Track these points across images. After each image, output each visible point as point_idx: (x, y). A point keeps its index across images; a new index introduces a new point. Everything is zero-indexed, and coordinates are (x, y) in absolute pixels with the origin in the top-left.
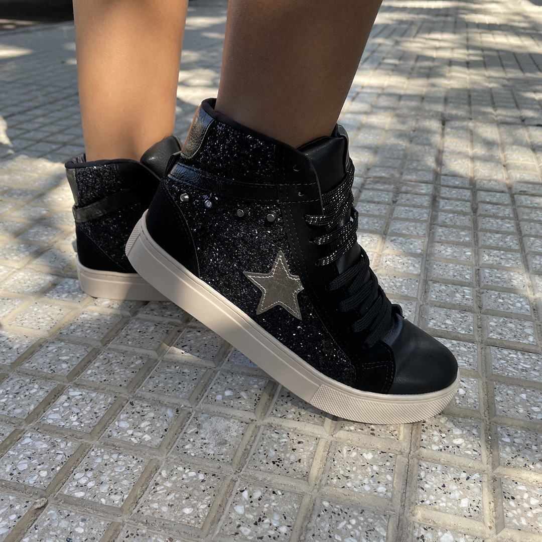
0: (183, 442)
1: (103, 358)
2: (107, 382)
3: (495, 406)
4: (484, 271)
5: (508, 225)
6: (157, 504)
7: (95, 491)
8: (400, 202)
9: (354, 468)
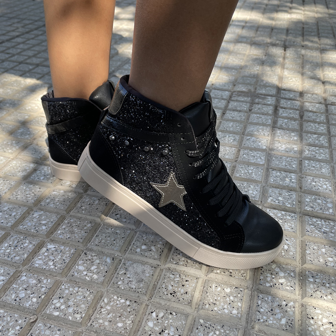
0: (117, 280)
1: (67, 222)
2: (70, 239)
3: (305, 257)
4: (304, 162)
5: (322, 128)
6: (102, 320)
7: (65, 312)
8: (254, 111)
9: (219, 298)
